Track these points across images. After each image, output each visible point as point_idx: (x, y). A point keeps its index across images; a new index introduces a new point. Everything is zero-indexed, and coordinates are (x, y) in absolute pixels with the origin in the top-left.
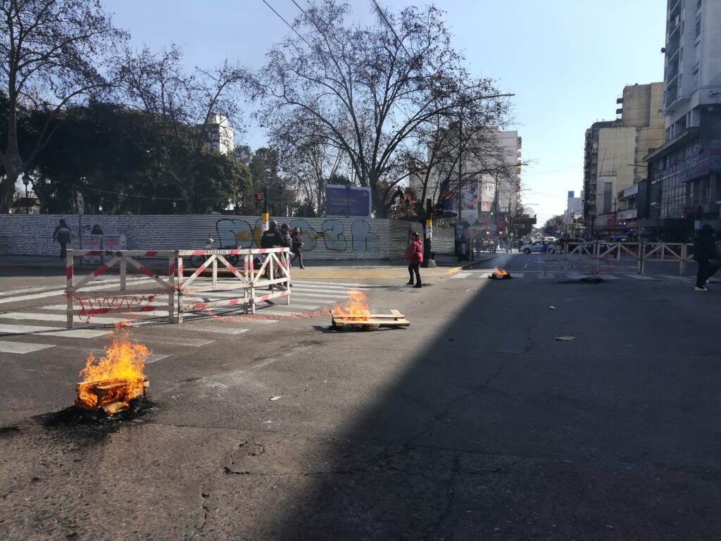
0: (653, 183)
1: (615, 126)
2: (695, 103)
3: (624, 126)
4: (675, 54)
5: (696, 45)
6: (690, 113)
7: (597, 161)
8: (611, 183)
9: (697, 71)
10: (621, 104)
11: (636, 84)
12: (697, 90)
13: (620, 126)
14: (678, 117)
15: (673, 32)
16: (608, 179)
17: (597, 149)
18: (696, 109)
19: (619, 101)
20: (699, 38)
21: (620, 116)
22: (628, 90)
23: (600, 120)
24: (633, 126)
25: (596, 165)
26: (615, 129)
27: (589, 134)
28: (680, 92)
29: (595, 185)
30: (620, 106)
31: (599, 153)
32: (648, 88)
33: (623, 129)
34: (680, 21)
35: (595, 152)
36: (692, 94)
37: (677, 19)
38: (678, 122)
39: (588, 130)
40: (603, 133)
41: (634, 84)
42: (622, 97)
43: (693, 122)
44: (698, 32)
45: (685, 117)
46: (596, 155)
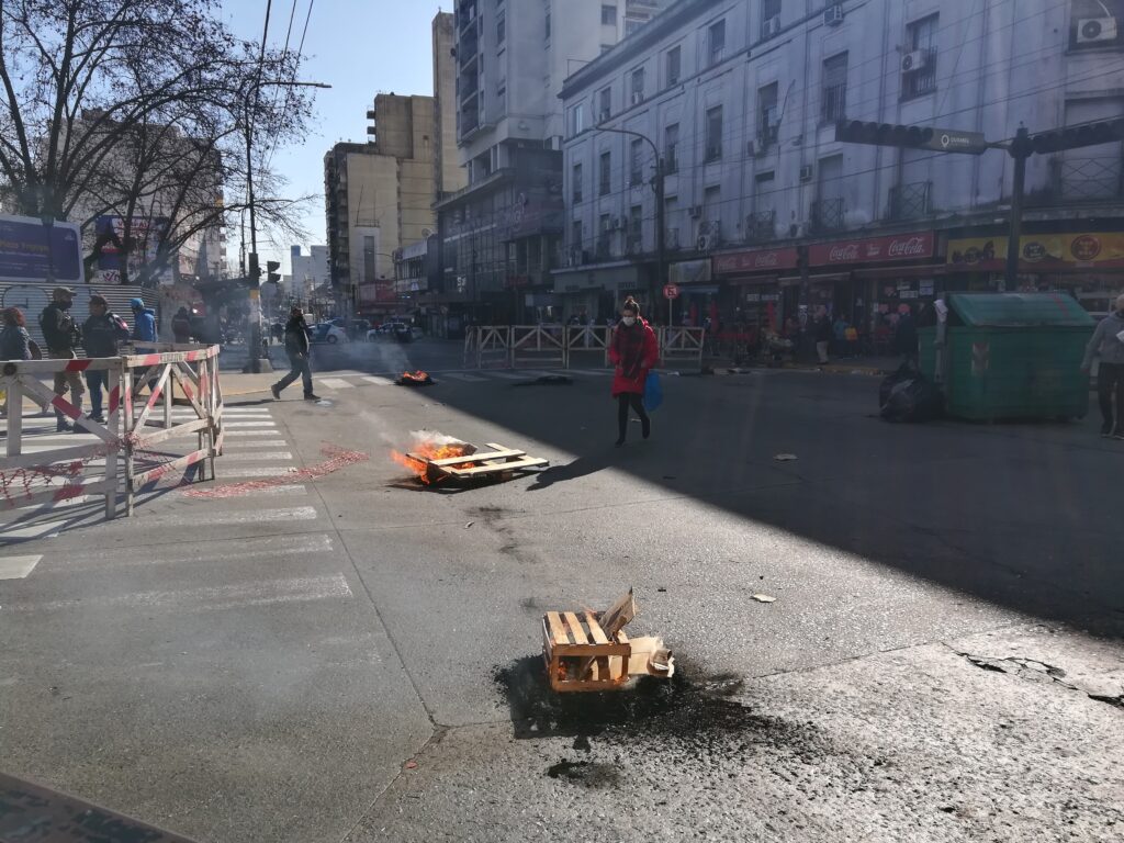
0: (446, 240)
1: (368, 153)
2: (502, 133)
3: (380, 153)
4: (470, 61)
5: (499, 55)
6: (495, 147)
7: (347, 202)
8: (372, 238)
9: (503, 91)
10: (373, 121)
11: (392, 94)
12: (504, 117)
13: (375, 153)
14: (478, 151)
15: (466, 29)
16: (368, 231)
17: (346, 184)
18: (503, 143)
19: (370, 115)
20: (504, 44)
21: (372, 138)
22: (381, 102)
23: (345, 141)
24: (393, 155)
25: (346, 208)
26: (368, 157)
27: (331, 159)
28: (482, 116)
29: (347, 240)
30: (372, 123)
31: (350, 190)
32: (409, 102)
33: (379, 159)
34: (475, 14)
35: (343, 188)
36: (498, 122)
37: (472, 10)
38: (477, 159)
39: (328, 153)
40: (353, 160)
41: (389, 93)
42: (373, 109)
43: (500, 161)
44: (500, 36)
45: (488, 152)
46: (345, 193)
